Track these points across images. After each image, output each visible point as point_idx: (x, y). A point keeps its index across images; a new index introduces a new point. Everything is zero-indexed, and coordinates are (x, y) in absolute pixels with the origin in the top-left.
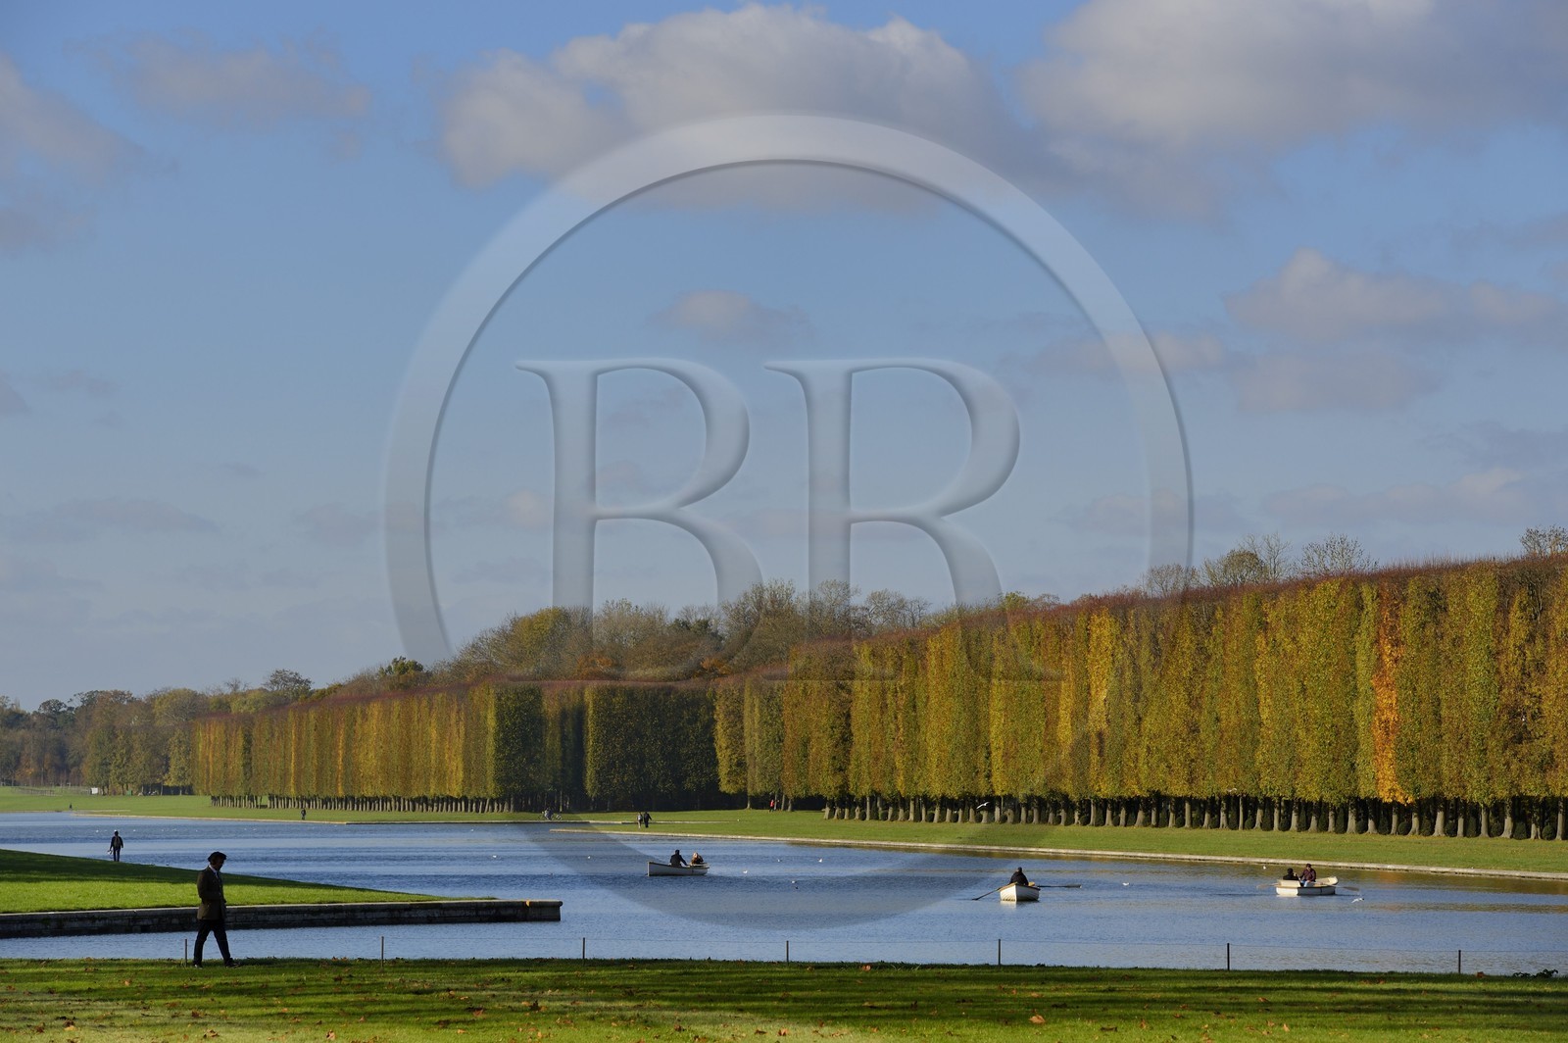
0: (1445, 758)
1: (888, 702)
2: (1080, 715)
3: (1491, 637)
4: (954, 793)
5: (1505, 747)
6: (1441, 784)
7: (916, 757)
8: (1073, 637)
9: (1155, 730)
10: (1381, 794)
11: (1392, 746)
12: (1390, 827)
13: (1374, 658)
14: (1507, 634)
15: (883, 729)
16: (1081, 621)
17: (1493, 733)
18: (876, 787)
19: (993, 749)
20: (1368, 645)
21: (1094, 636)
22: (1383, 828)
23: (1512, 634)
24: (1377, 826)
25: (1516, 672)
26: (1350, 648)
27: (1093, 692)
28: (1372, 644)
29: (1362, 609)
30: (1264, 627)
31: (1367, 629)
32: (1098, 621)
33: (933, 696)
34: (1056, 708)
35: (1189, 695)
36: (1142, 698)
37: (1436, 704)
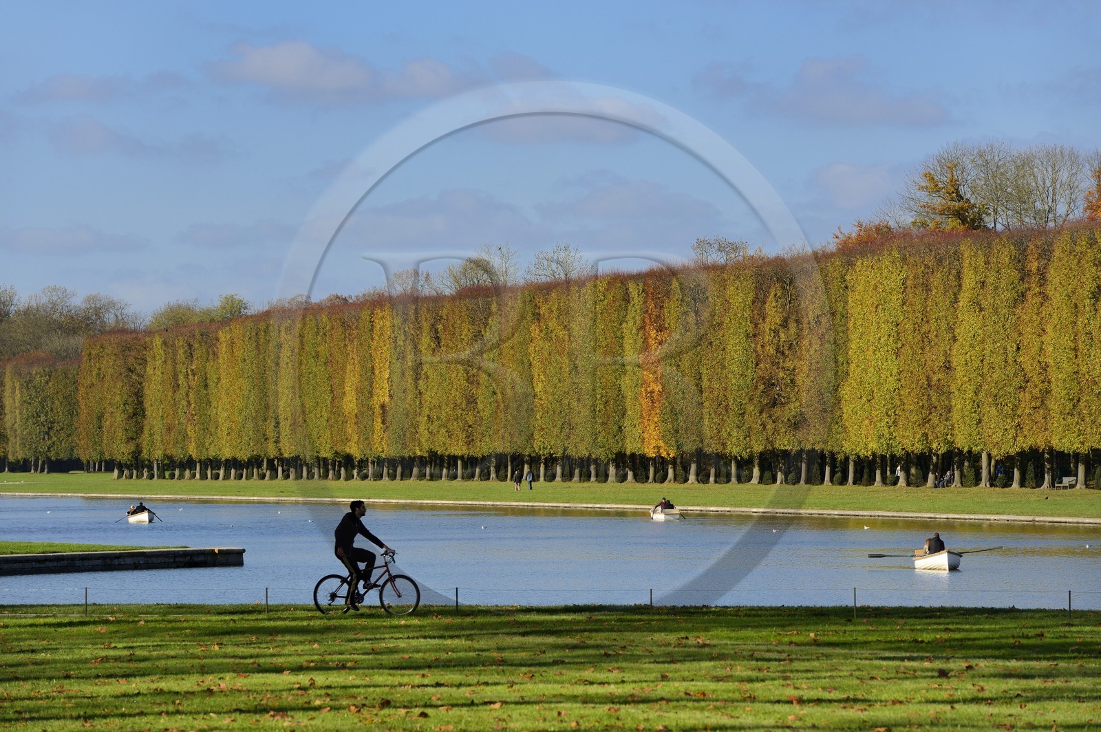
0: (706, 421)
1: (180, 382)
2: (366, 391)
3: (749, 323)
4: (243, 455)
5: (761, 412)
6: (702, 441)
7: (207, 426)
8: (357, 328)
9: (435, 402)
10: (646, 450)
11: (658, 411)
12: (648, 478)
13: (640, 341)
14: (763, 319)
15: (175, 405)
16: (365, 315)
17: (751, 400)
18: (168, 452)
19: (281, 420)
20: (634, 331)
21: (378, 327)
22: (641, 477)
23: (768, 320)
24: (635, 476)
25: (772, 351)
26: (619, 334)
27: (377, 372)
28: (638, 330)
29: (629, 302)
30: (538, 317)
31: (634, 318)
32: (381, 315)
33: (223, 375)
34: (342, 385)
35: (467, 374)
36: (423, 377)
37: (698, 377)
